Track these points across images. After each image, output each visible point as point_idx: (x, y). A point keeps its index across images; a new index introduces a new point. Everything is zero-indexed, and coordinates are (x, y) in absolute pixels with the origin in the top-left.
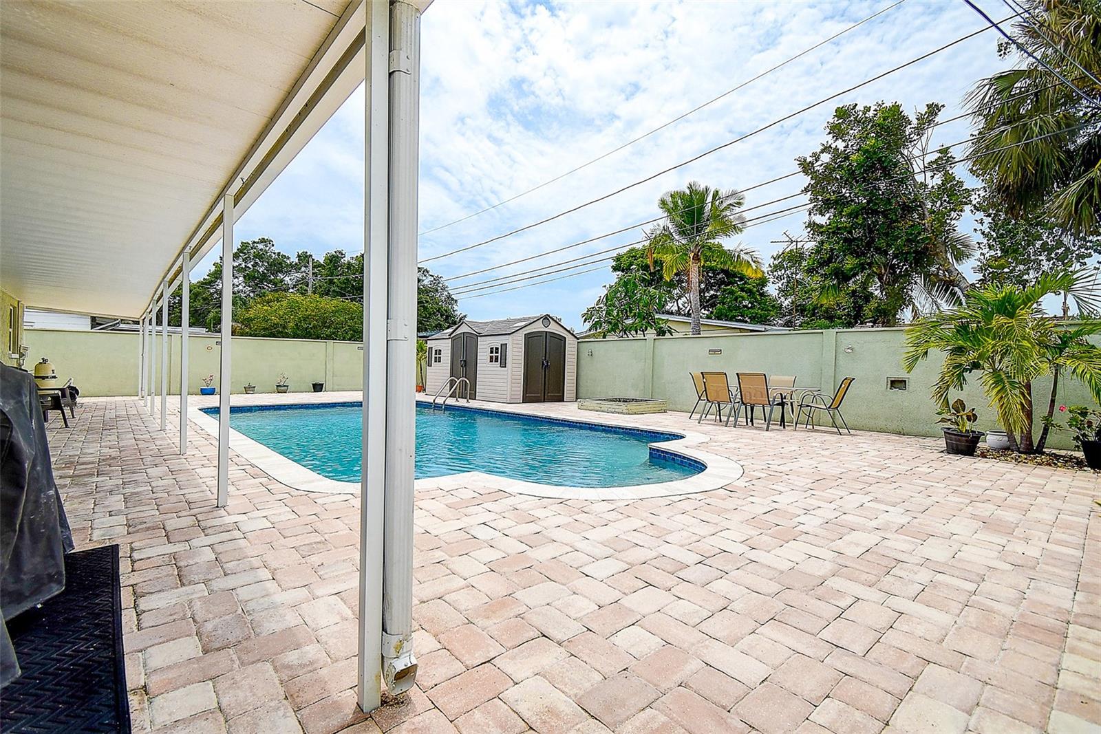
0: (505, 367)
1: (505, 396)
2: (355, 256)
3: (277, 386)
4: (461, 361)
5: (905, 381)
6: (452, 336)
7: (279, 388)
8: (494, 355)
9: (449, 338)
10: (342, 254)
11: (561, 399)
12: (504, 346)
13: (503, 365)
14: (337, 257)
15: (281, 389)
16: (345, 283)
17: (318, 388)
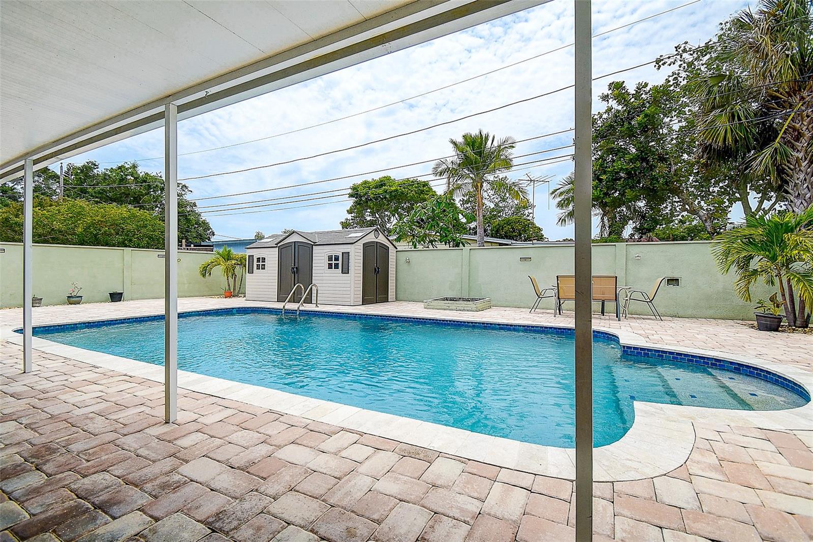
0: (348, 273)
1: (349, 300)
2: (109, 168)
3: (68, 297)
4: (293, 268)
5: (678, 280)
6: (279, 245)
7: (71, 299)
8: (333, 262)
9: (277, 247)
10: (96, 165)
11: (385, 300)
12: (346, 255)
13: (346, 271)
14: (90, 168)
15: (73, 300)
16: (101, 193)
17: (116, 297)
